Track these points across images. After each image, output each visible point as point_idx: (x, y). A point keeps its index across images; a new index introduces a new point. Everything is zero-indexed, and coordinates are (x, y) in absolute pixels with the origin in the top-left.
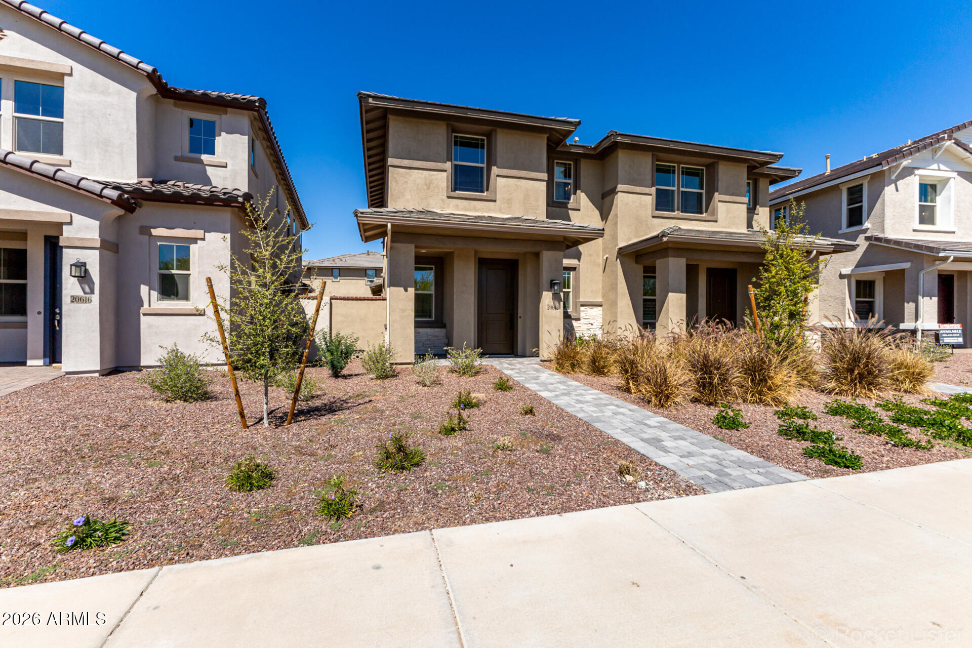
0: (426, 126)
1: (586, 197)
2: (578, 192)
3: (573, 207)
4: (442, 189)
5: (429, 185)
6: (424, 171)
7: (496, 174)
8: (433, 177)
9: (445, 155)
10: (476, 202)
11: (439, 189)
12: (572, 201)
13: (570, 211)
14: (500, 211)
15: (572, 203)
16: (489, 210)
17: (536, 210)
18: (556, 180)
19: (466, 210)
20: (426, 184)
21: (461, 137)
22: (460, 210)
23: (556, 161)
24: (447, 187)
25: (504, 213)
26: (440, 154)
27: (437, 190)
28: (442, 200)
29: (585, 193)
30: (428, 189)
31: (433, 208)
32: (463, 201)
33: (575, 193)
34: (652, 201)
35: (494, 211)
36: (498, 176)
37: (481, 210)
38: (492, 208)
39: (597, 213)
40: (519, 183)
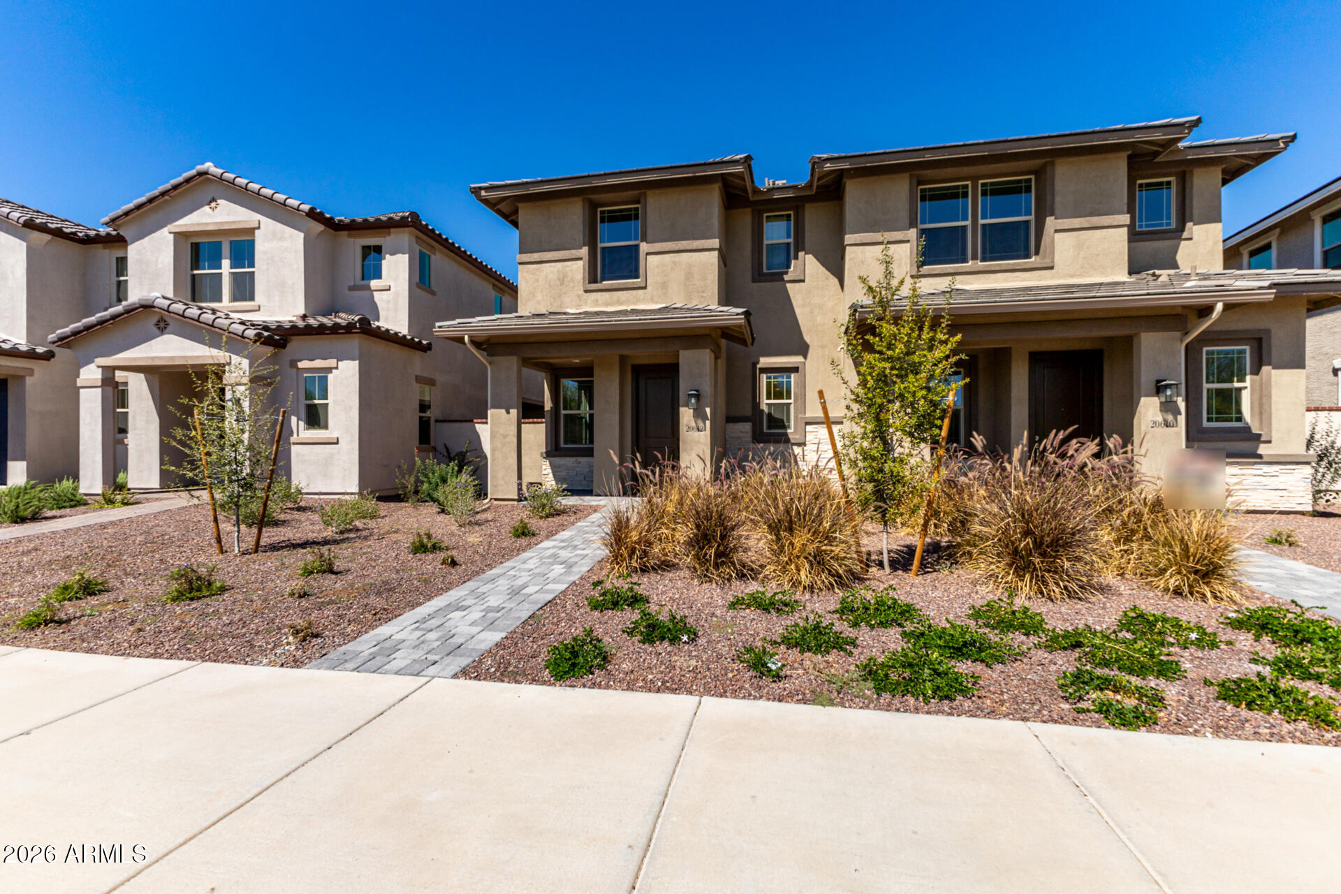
0: (558, 207)
1: (814, 259)
2: (801, 254)
3: (792, 279)
4: (578, 282)
5: (562, 280)
6: (558, 264)
7: (646, 252)
8: (567, 269)
9: (582, 238)
10: (620, 293)
11: (574, 282)
12: (792, 269)
13: (788, 285)
14: (652, 301)
15: (792, 273)
16: (638, 301)
17: (704, 291)
18: (766, 242)
19: (607, 304)
20: (559, 279)
21: (609, 212)
22: (599, 306)
23: (765, 215)
24: (584, 278)
25: (657, 303)
26: (575, 239)
27: (572, 285)
28: (579, 296)
29: (813, 255)
30: (562, 284)
31: (567, 307)
32: (604, 293)
33: (796, 258)
34: (911, 252)
35: (644, 301)
36: (648, 254)
37: (627, 302)
38: (642, 297)
39: (835, 281)
40: (677, 259)
